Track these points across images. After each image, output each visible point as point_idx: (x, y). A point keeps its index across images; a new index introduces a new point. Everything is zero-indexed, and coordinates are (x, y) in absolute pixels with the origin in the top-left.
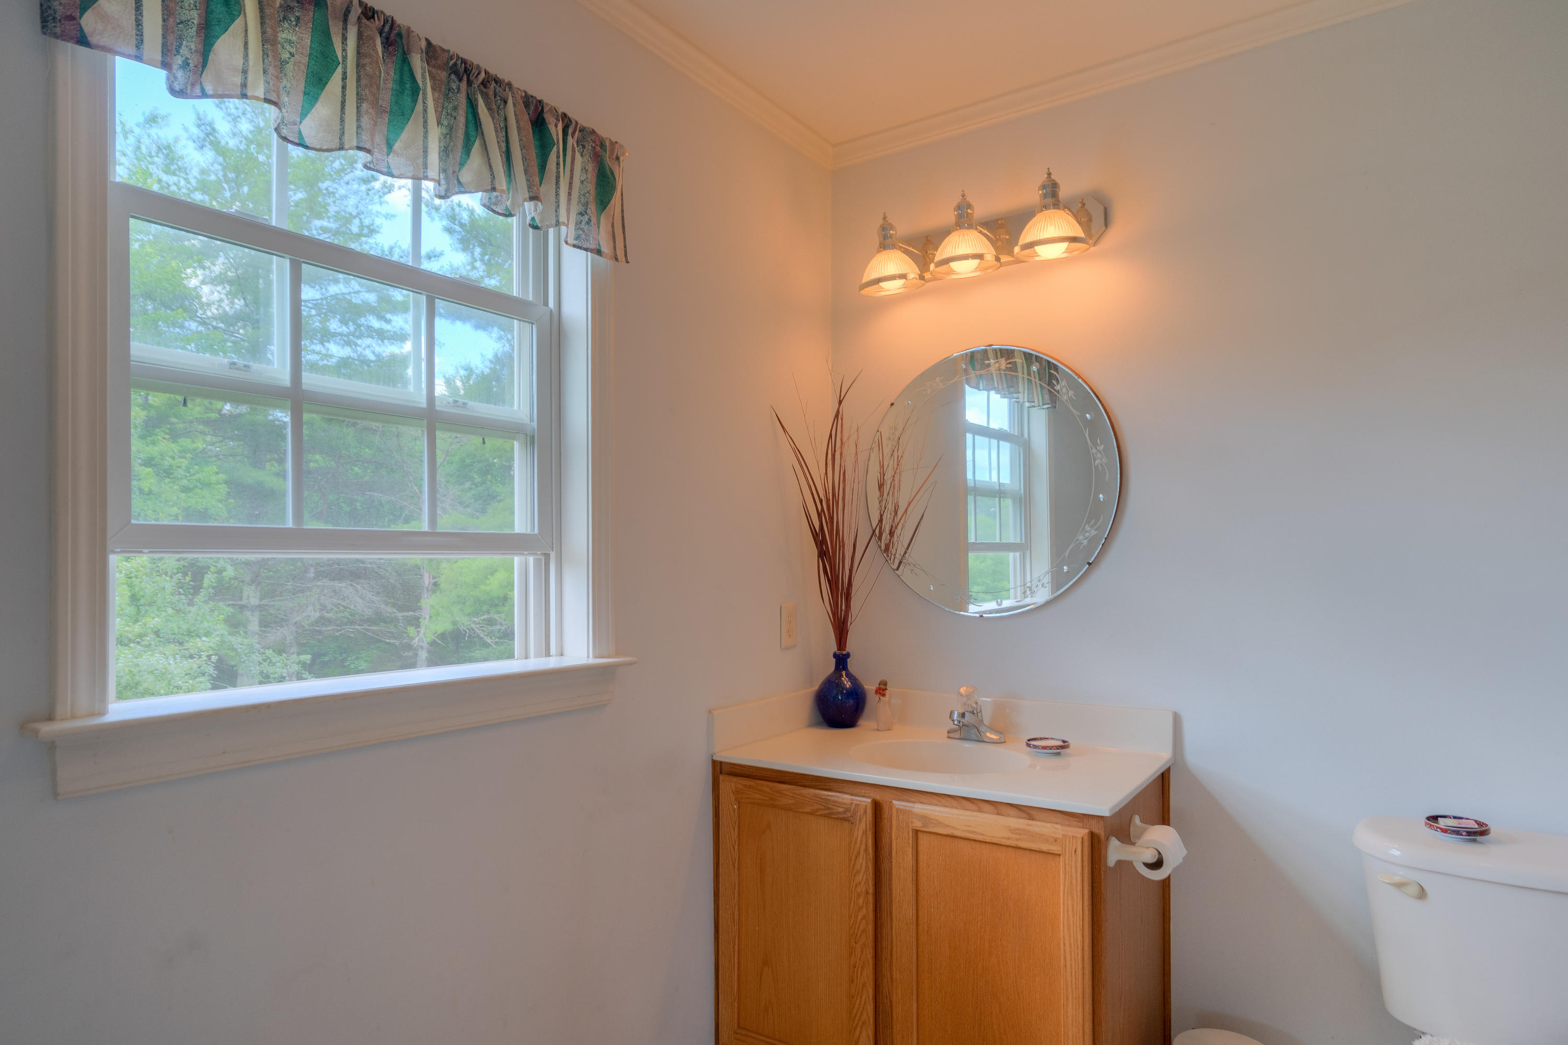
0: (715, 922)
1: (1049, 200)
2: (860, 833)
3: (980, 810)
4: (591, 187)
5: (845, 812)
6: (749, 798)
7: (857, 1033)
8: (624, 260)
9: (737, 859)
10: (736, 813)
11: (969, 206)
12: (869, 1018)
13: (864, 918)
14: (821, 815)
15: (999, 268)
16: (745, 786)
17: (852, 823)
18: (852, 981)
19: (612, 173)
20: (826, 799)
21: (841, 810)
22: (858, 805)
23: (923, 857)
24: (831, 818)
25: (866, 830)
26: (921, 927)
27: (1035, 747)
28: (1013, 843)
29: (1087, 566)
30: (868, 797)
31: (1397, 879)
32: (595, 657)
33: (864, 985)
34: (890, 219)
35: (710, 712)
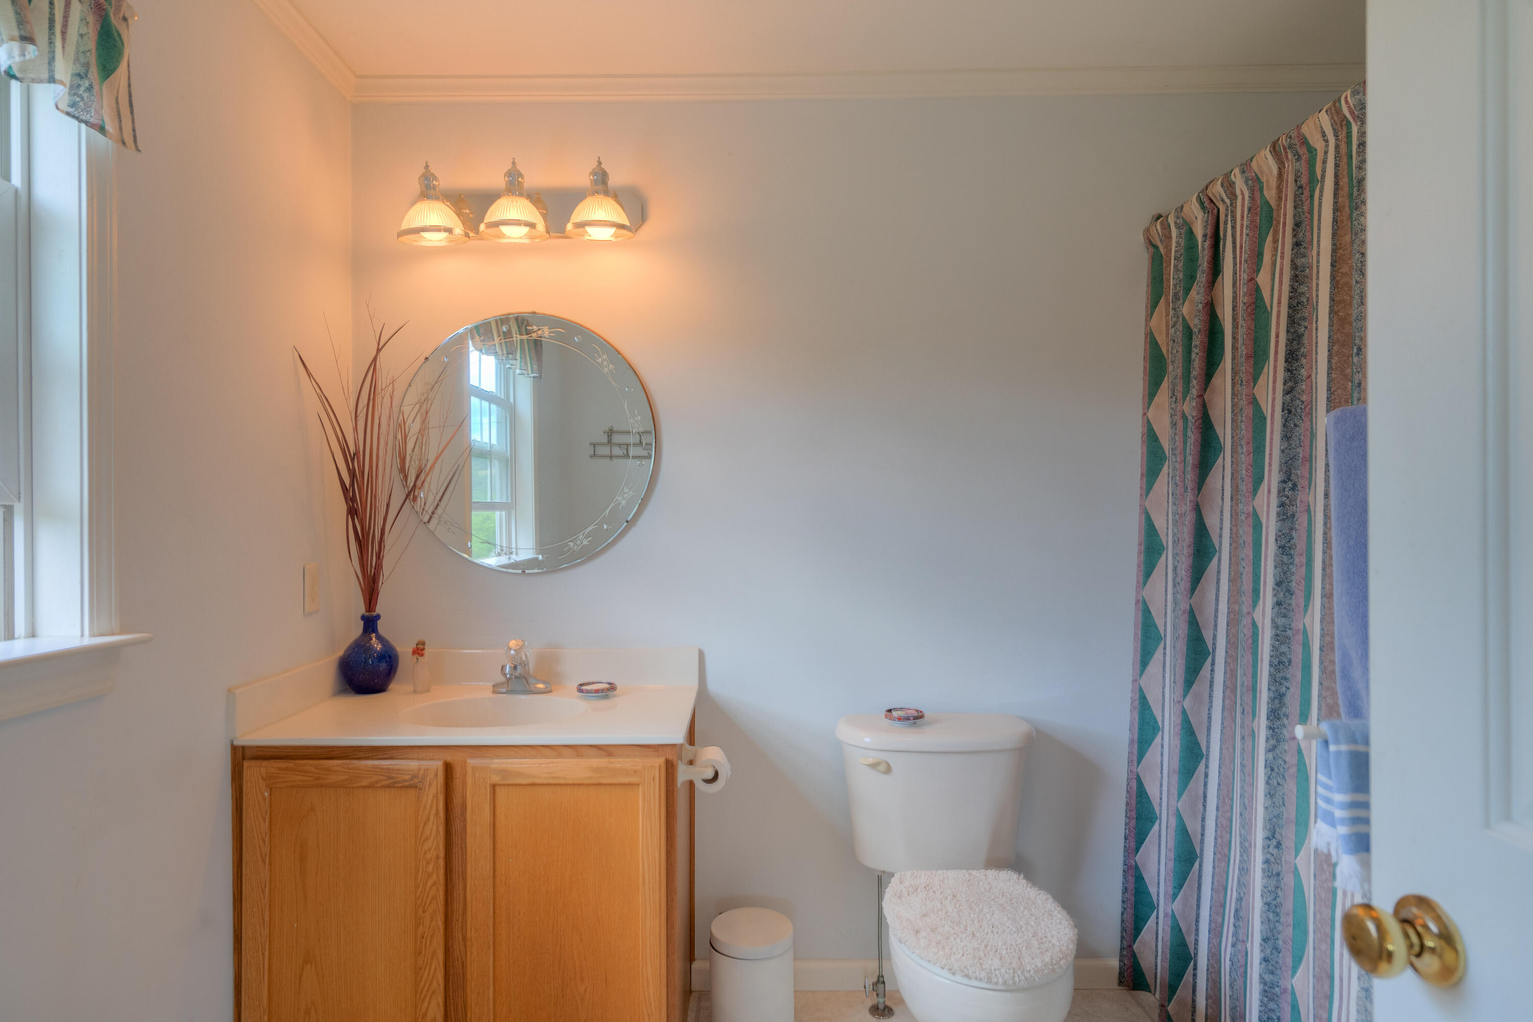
0: (235, 931)
1: (600, 187)
2: (430, 797)
3: (560, 756)
4: (91, 44)
5: (412, 779)
6: (286, 782)
7: (426, 1004)
8: (133, 147)
9: (268, 853)
10: (267, 801)
11: (520, 175)
12: (439, 985)
13: (434, 884)
14: (382, 787)
15: (547, 239)
16: (280, 769)
17: (420, 789)
18: (420, 953)
19: (119, 35)
20: (388, 769)
21: (406, 777)
22: (428, 769)
23: (500, 810)
24: (394, 787)
25: (437, 793)
26: (498, 880)
27: (588, 692)
28: (596, 781)
29: (626, 524)
30: (438, 759)
31: (870, 761)
32: (92, 635)
33: (434, 954)
34: (433, 170)
35: (229, 691)
